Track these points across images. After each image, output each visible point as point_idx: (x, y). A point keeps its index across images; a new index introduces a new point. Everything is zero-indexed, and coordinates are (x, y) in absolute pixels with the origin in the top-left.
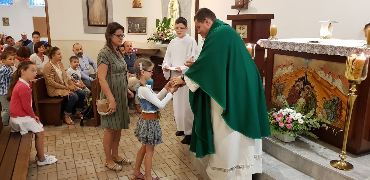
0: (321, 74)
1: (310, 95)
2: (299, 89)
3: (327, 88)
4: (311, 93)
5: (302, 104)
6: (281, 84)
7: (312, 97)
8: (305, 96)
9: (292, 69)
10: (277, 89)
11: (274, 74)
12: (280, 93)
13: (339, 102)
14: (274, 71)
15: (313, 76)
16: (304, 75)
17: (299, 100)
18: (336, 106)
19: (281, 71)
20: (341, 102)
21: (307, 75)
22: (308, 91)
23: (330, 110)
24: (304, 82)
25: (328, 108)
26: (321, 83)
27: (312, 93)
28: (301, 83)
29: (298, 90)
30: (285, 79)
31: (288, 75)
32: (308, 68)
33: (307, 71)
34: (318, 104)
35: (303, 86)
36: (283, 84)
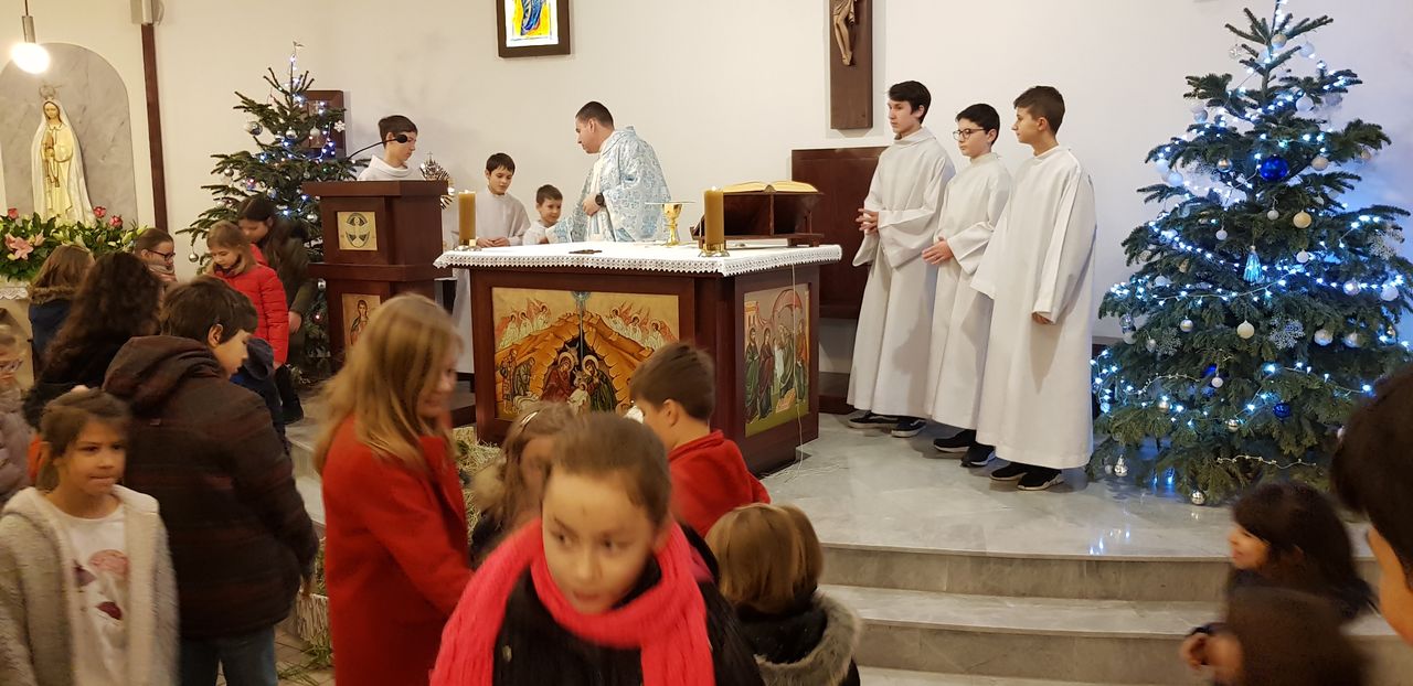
0: (617, 326)
1: (596, 380)
2: (569, 368)
3: (632, 355)
4: (598, 375)
5: (581, 404)
6: (521, 364)
7: (602, 383)
8: (583, 383)
9: (545, 322)
10: (510, 380)
11: (497, 342)
12: (521, 389)
14: (496, 333)
15: (597, 331)
16: (576, 333)
17: (572, 396)
19: (517, 329)
21: (585, 332)
22: (591, 369)
24: (578, 350)
26: (618, 345)
27: (601, 374)
28: (571, 355)
29: (565, 372)
30: (529, 349)
32: (583, 315)
33: (583, 321)
36: (527, 363)
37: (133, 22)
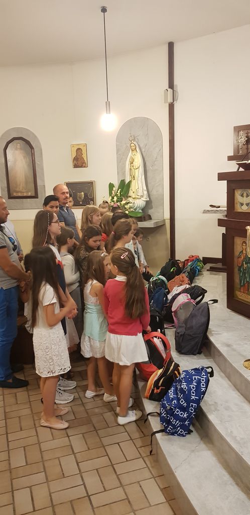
37: (165, 103)
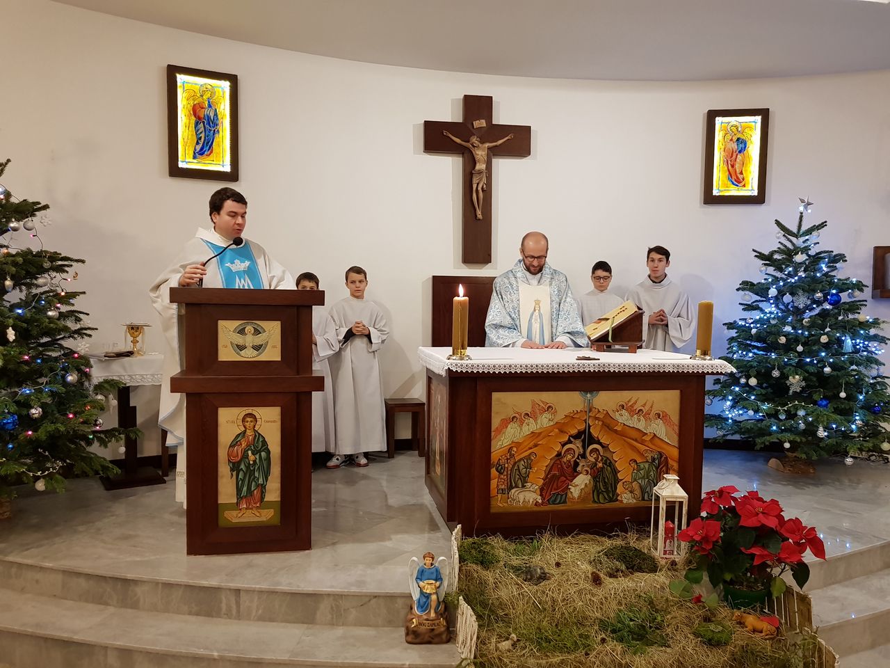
0: (623, 418)
1: (600, 465)
2: (573, 457)
3: (636, 440)
4: (602, 459)
5: (583, 486)
6: (520, 460)
7: (606, 466)
8: (586, 469)
9: (550, 420)
10: (507, 475)
12: (520, 481)
13: (663, 458)
14: (493, 434)
15: (602, 424)
16: (581, 427)
17: (574, 481)
18: (657, 468)
19: (518, 428)
20: (666, 458)
21: (591, 424)
22: (595, 456)
23: (647, 480)
24: (584, 441)
25: (643, 478)
26: (622, 434)
27: (605, 459)
28: (577, 446)
29: (569, 461)
30: (530, 445)
31: (540, 434)
32: (590, 411)
33: (589, 416)
34: (620, 476)
35: (582, 451)
36: (528, 457)
